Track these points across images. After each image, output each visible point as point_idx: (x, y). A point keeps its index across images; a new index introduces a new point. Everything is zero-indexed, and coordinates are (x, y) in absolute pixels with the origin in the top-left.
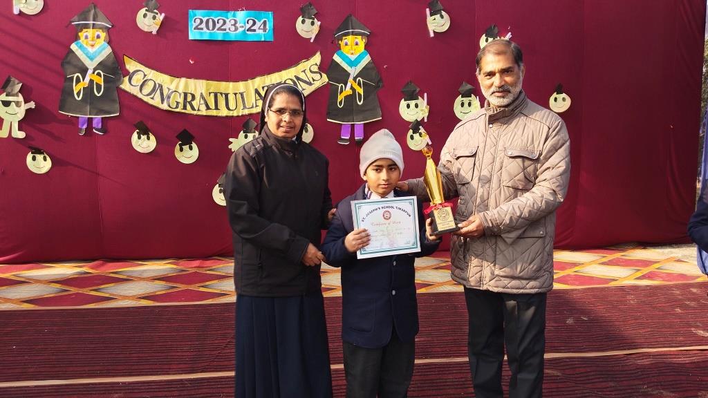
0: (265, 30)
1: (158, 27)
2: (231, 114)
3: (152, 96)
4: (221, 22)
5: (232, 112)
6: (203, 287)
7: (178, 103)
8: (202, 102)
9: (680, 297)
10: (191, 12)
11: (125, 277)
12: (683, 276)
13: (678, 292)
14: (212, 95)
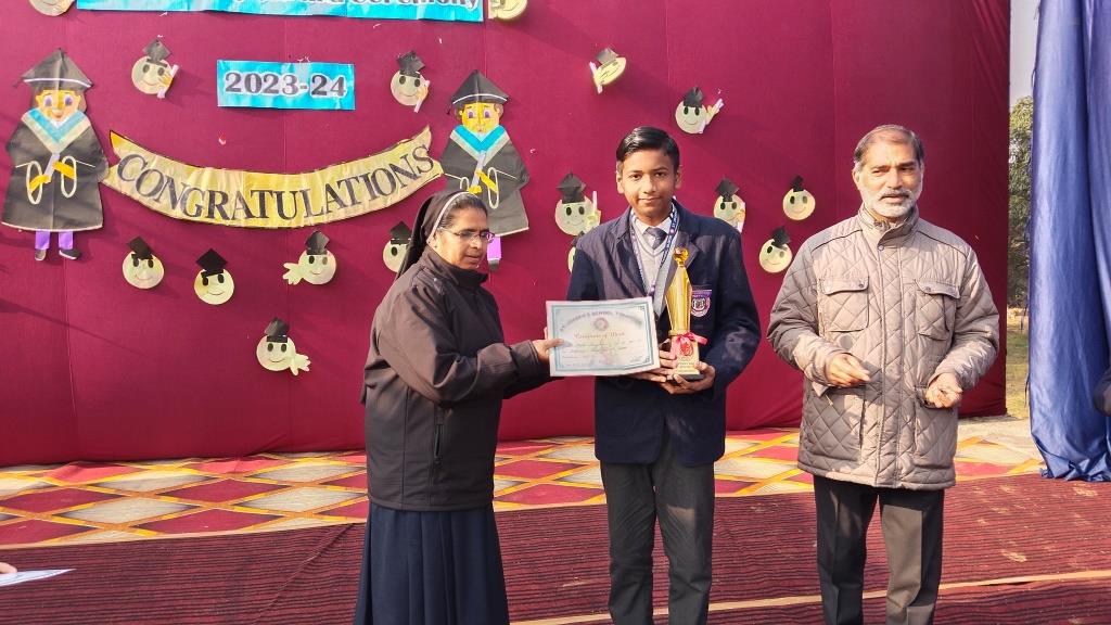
0: (341, 92)
1: (166, 87)
2: (286, 224)
3: (156, 197)
4: (271, 80)
5: (288, 222)
6: (240, 505)
7: (199, 208)
8: (240, 205)
9: (985, 501)
10: (221, 63)
11: (112, 492)
12: (988, 467)
13: (981, 493)
14: (256, 195)
